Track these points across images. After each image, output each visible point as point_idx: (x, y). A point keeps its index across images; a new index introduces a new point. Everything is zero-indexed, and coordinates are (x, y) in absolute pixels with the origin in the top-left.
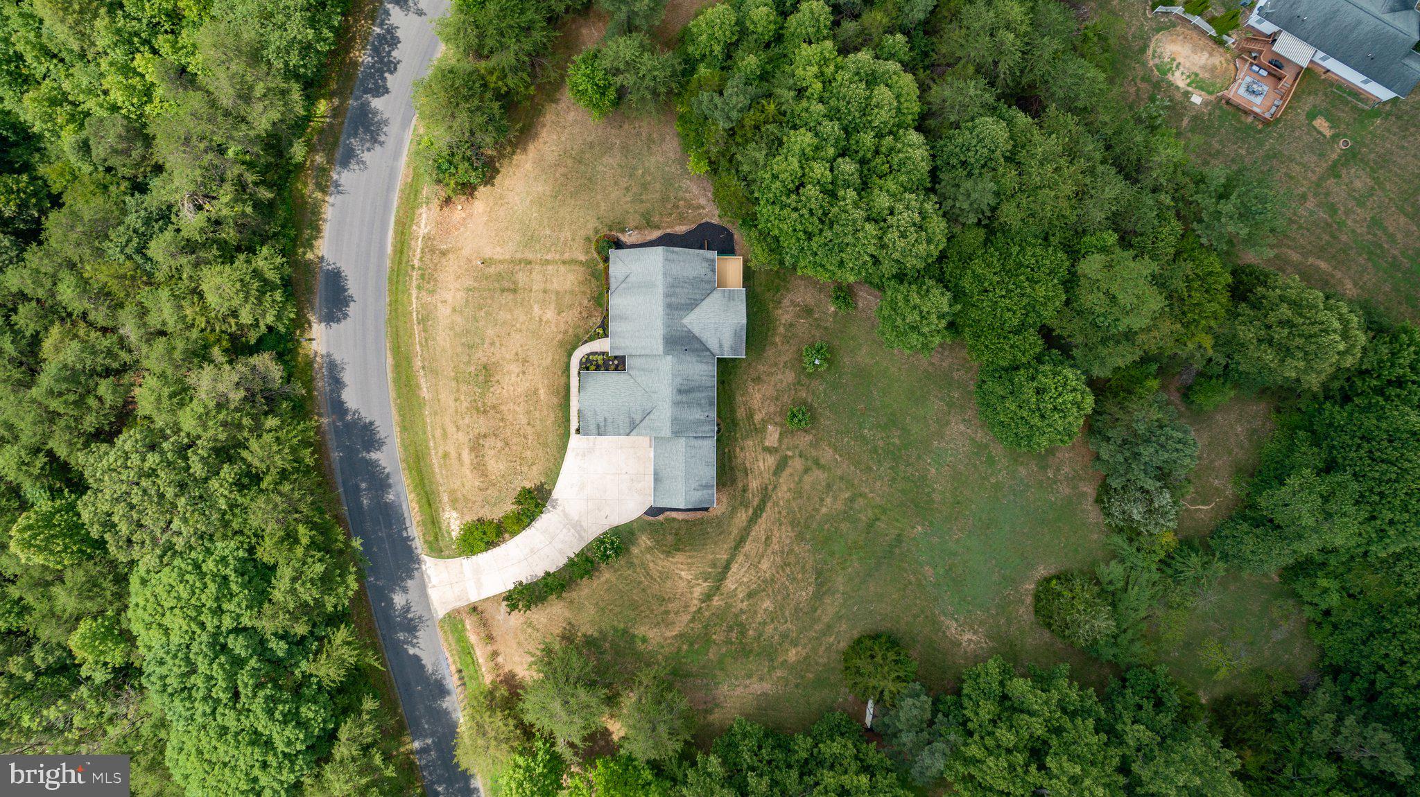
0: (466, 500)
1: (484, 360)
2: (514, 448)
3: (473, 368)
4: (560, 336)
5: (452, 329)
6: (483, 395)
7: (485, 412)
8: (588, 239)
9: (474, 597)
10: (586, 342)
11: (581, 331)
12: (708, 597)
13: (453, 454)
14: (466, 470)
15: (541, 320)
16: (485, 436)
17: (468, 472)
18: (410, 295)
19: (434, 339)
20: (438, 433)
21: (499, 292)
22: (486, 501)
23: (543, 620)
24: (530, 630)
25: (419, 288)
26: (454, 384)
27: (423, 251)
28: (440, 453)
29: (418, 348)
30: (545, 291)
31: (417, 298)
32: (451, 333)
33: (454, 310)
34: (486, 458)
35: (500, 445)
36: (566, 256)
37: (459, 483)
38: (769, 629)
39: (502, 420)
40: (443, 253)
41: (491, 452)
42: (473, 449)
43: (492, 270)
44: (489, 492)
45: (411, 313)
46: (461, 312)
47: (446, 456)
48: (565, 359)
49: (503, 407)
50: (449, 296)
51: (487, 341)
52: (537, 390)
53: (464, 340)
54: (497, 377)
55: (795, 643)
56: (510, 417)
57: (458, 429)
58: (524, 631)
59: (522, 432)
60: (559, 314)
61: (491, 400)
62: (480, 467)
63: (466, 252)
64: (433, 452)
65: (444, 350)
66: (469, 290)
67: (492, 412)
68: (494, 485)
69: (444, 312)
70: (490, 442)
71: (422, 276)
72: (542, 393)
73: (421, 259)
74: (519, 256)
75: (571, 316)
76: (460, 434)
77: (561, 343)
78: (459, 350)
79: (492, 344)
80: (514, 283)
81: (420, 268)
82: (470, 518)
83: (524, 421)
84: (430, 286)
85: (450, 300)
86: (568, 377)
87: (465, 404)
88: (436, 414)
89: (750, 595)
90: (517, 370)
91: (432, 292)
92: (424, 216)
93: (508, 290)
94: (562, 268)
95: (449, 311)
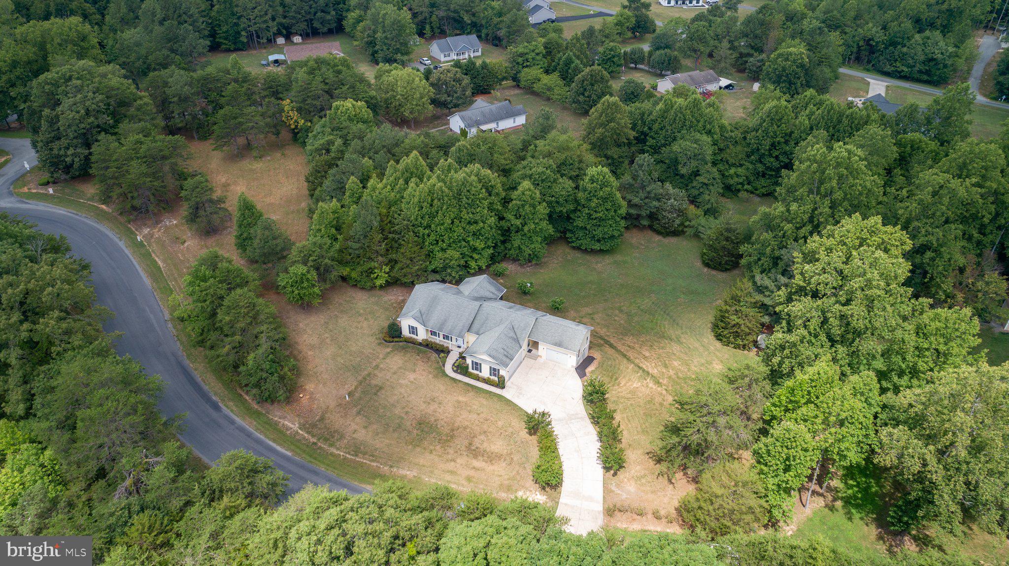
0: (512, 479)
1: (414, 422)
2: (490, 430)
3: (415, 431)
4: (430, 376)
5: (377, 434)
6: (439, 434)
7: (452, 437)
8: (379, 344)
9: (599, 507)
10: (444, 365)
11: (436, 365)
12: (658, 383)
13: (472, 473)
14: (490, 468)
15: (412, 382)
16: (470, 444)
17: (491, 468)
18: (332, 454)
19: (376, 450)
20: (448, 477)
21: (375, 397)
22: (521, 465)
23: (638, 468)
24: (643, 481)
25: (331, 445)
26: (418, 449)
27: (308, 433)
28: (464, 482)
29: (375, 464)
30: (395, 373)
31: (338, 449)
32: (380, 435)
33: (365, 427)
34: (488, 450)
35: (482, 437)
36: (381, 356)
37: (497, 479)
38: (693, 368)
39: (465, 428)
40: (322, 419)
41: (485, 445)
42: (475, 457)
43: (357, 395)
44: (515, 459)
45: (345, 459)
46: (370, 424)
47: (469, 479)
48: (447, 379)
49: (456, 425)
50: (354, 426)
51: (403, 415)
52: (459, 402)
53: (391, 429)
54: (432, 419)
55: (709, 363)
56: (467, 423)
57: (454, 460)
58: (642, 485)
59: (481, 420)
60: (415, 371)
61: (446, 430)
62: (492, 458)
63: (333, 404)
64: (461, 488)
65: (388, 446)
66: (359, 413)
67: (455, 432)
68: (511, 453)
69: (362, 435)
70: (477, 442)
71: (326, 440)
72: (461, 399)
73: (313, 436)
74: (360, 378)
75: (421, 366)
76: (458, 461)
77: (436, 377)
78: (396, 435)
79: (407, 413)
80: (376, 386)
81: (319, 439)
82: (530, 483)
83: (475, 416)
84: (337, 436)
85: (356, 427)
86: (460, 381)
87: (438, 447)
88: (432, 472)
89: (666, 366)
90: (436, 406)
91: (342, 437)
92: (286, 423)
93: (378, 391)
94: (387, 361)
95: (363, 431)
